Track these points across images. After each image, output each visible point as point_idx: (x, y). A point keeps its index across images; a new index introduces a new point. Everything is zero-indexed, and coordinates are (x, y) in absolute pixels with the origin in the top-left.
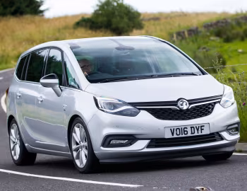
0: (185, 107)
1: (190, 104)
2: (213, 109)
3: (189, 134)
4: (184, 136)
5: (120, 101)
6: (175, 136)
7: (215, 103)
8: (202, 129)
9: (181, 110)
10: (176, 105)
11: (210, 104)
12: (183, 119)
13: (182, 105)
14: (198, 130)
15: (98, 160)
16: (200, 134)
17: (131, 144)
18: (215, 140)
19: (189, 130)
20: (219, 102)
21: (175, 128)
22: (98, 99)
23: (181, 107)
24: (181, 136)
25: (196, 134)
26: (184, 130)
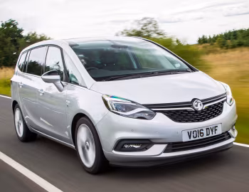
1: (204, 104)
2: (222, 108)
3: (205, 136)
4: (200, 138)
5: (133, 102)
6: (192, 139)
7: (223, 102)
8: (215, 130)
9: (196, 111)
10: (191, 106)
11: (219, 103)
12: (198, 121)
13: (197, 106)
14: (212, 131)
15: (108, 161)
16: (214, 135)
17: (147, 149)
19: (205, 132)
20: (226, 100)
21: (192, 131)
22: (108, 99)
23: (196, 108)
24: (197, 138)
25: (211, 135)
26: (200, 132)
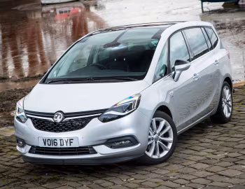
0: (59, 120)
1: (66, 117)
3: (59, 146)
4: (54, 146)
6: (47, 146)
8: (70, 142)
10: (52, 117)
14: (67, 142)
16: (69, 146)
18: (88, 153)
19: (58, 142)
21: (47, 139)
23: (55, 119)
24: (51, 146)
25: (65, 146)
26: (54, 141)
